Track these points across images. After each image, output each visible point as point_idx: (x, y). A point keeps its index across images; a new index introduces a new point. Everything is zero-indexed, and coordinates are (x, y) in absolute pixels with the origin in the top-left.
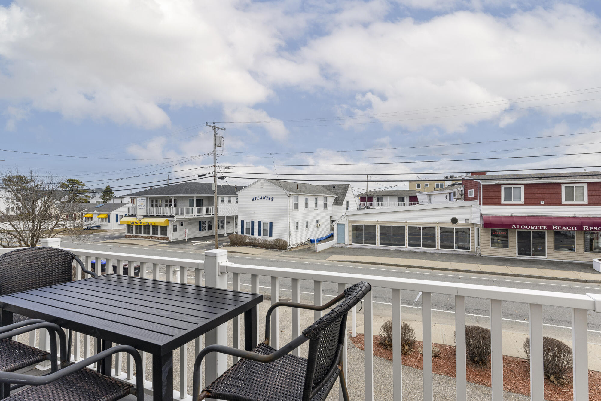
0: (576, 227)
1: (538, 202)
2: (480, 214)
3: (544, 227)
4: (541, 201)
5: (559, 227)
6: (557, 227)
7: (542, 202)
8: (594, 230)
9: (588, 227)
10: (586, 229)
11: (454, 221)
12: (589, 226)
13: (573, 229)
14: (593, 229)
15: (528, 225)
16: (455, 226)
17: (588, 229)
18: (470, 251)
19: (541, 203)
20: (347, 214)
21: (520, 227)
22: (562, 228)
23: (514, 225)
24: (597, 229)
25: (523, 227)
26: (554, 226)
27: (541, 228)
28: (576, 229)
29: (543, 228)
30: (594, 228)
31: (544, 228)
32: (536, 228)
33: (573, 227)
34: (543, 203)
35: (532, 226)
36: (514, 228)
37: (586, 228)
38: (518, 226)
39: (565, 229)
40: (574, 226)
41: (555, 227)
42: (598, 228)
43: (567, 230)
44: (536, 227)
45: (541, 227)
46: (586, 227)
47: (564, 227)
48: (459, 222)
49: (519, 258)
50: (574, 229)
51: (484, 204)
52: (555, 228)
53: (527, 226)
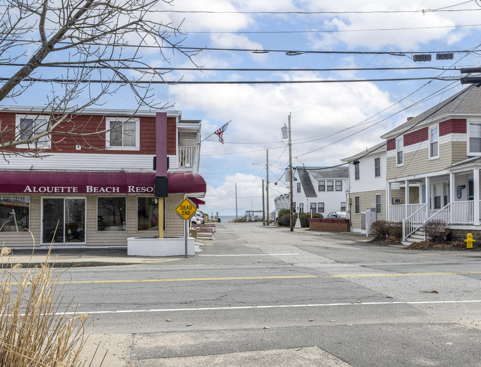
0: (118, 188)
1: (73, 147)
3: (74, 188)
5: (95, 188)
6: (93, 189)
7: (78, 147)
8: (141, 193)
9: (133, 187)
10: (131, 190)
12: (135, 186)
13: (114, 191)
14: (141, 190)
15: (50, 186)
17: (134, 191)
19: (77, 149)
21: (37, 189)
22: (99, 190)
23: (28, 187)
24: (145, 190)
25: (42, 189)
26: (88, 187)
27: (69, 191)
28: (118, 191)
29: (71, 190)
30: (142, 189)
31: (74, 191)
32: (62, 191)
33: (114, 188)
34: (80, 149)
35: (56, 188)
36: (28, 191)
37: (132, 189)
38: (34, 188)
39: (104, 191)
40: (116, 186)
41: (90, 188)
42: (146, 189)
43: (106, 192)
44: (63, 188)
45: (69, 188)
46: (131, 188)
47: (102, 188)
50: (116, 191)
52: (90, 190)
53: (48, 188)
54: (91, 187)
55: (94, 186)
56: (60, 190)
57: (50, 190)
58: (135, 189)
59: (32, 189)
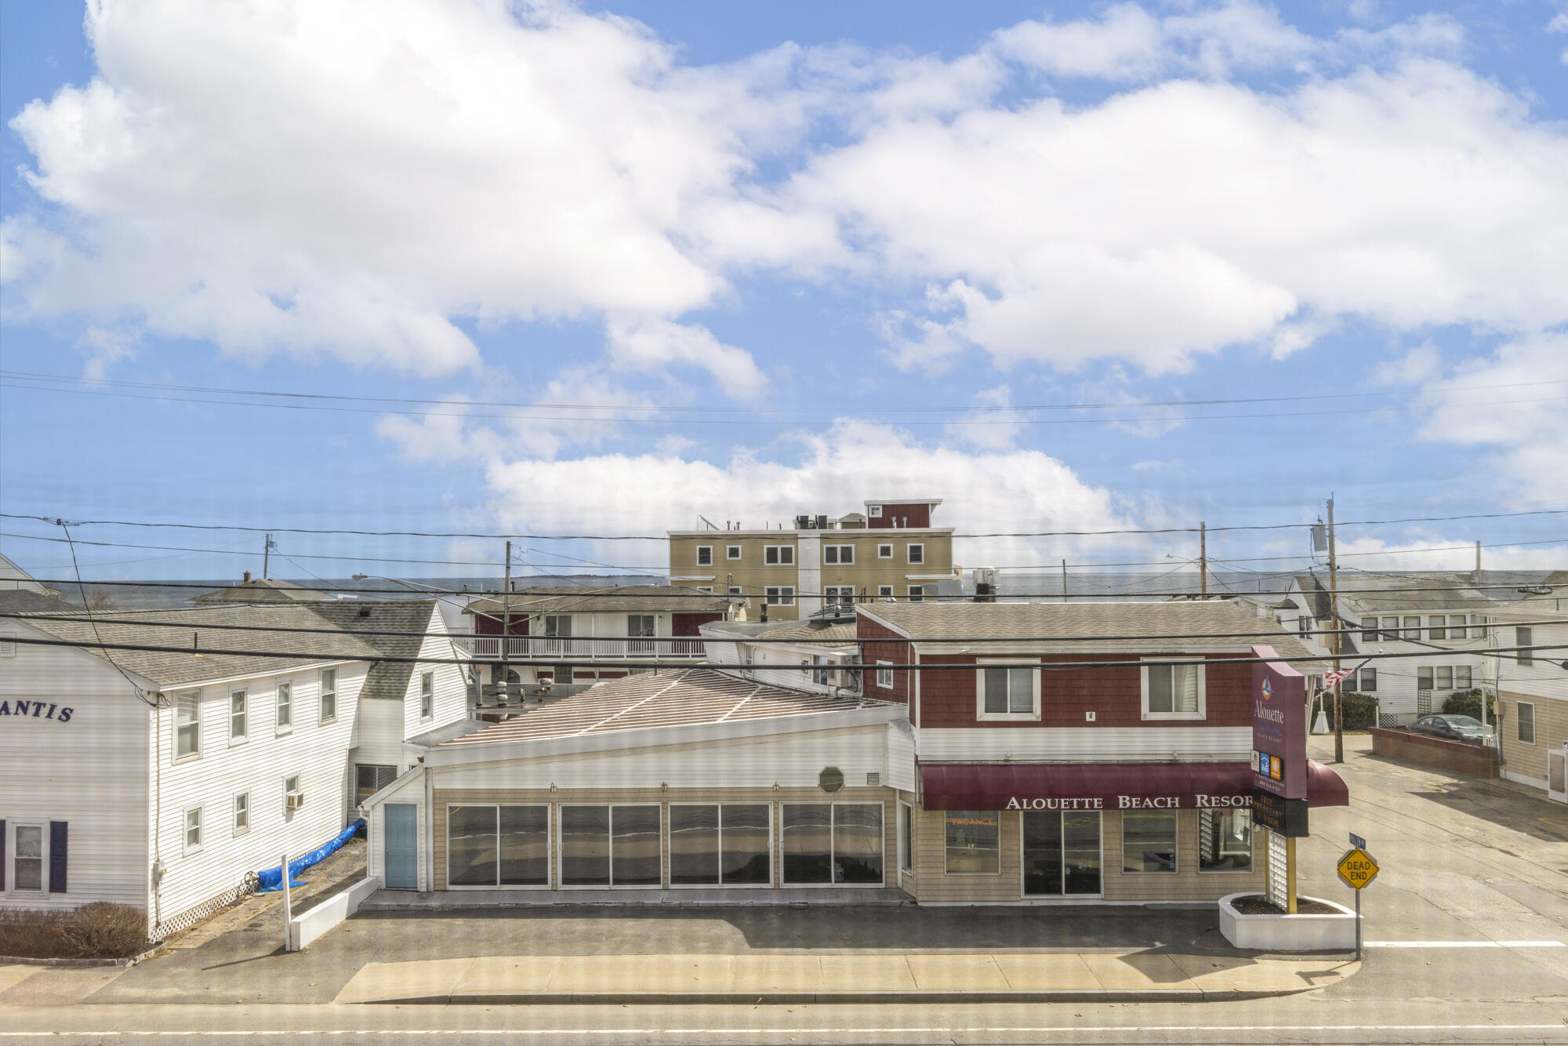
0: (1177, 799)
1: (1080, 716)
2: (913, 759)
3: (1096, 800)
4: (1088, 714)
5: (1134, 800)
6: (1131, 801)
7: (1091, 716)
8: (1221, 807)
9: (1206, 797)
10: (1202, 804)
11: (831, 779)
12: (1210, 795)
13: (1169, 806)
14: (1220, 802)
15: (1053, 797)
16: (834, 801)
17: (1207, 805)
18: (882, 885)
19: (1088, 719)
20: (425, 765)
21: (1029, 804)
22: (1142, 803)
23: (1013, 799)
24: (1228, 802)
25: (1039, 804)
26: (1121, 798)
27: (1087, 806)
28: (1177, 805)
29: (1091, 804)
30: (1222, 800)
31: (1096, 806)
32: (1075, 806)
33: (1169, 799)
34: (1093, 719)
35: (1063, 800)
36: (1013, 808)
37: (1204, 801)
38: (1025, 801)
39: (1151, 806)
40: (1173, 796)
41: (1124, 799)
42: (1230, 800)
43: (1155, 808)
44: (1075, 800)
45: (1087, 800)
46: (1202, 798)
47: (1147, 800)
48: (848, 783)
49: (1028, 904)
50: (1173, 805)
51: (926, 723)
52: (1125, 804)
53: (1049, 800)
54: (1128, 798)
55: (1131, 796)
56: (1071, 804)
57: (1053, 804)
58: (1209, 801)
59: (1021, 804)
